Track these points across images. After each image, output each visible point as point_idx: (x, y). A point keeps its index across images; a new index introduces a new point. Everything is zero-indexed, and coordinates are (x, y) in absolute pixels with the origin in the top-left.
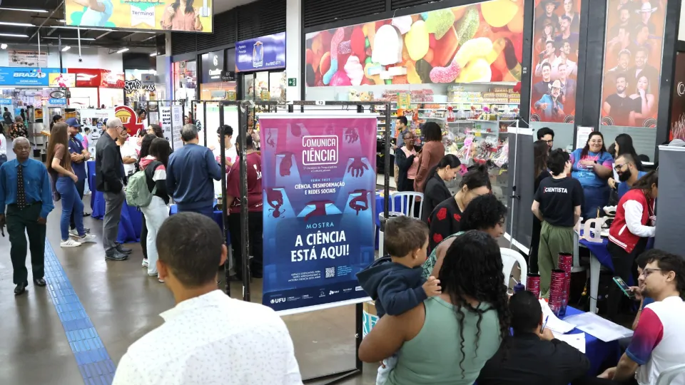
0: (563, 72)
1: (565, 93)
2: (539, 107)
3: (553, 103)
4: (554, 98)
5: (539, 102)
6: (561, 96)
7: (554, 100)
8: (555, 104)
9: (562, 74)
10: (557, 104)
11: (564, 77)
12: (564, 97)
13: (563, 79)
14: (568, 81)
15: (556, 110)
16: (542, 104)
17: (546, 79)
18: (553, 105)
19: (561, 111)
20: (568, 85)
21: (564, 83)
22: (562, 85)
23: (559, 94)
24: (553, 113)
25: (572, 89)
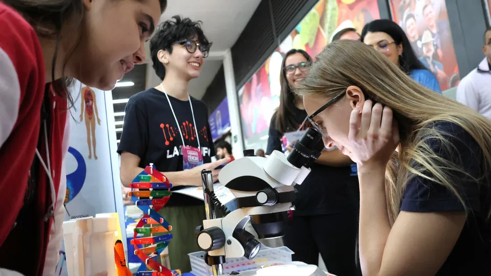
0: (430, 16)
1: (439, 45)
4: (429, 57)
6: (436, 50)
9: (430, 19)
11: (433, 22)
12: (440, 52)
13: (432, 26)
14: (439, 25)
17: (414, 37)
20: (440, 32)
21: (435, 31)
22: (433, 35)
23: (433, 49)
25: (447, 34)
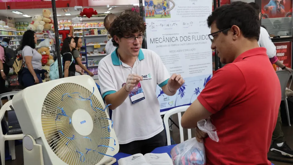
2: (267, 9)
3: (277, 5)
5: (267, 6)
7: (278, 4)
8: (278, 6)
10: (280, 6)
15: (279, 10)
16: (270, 7)
18: (277, 7)
19: (283, 10)
24: (277, 12)
